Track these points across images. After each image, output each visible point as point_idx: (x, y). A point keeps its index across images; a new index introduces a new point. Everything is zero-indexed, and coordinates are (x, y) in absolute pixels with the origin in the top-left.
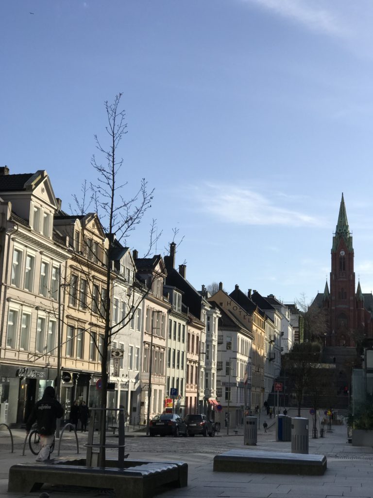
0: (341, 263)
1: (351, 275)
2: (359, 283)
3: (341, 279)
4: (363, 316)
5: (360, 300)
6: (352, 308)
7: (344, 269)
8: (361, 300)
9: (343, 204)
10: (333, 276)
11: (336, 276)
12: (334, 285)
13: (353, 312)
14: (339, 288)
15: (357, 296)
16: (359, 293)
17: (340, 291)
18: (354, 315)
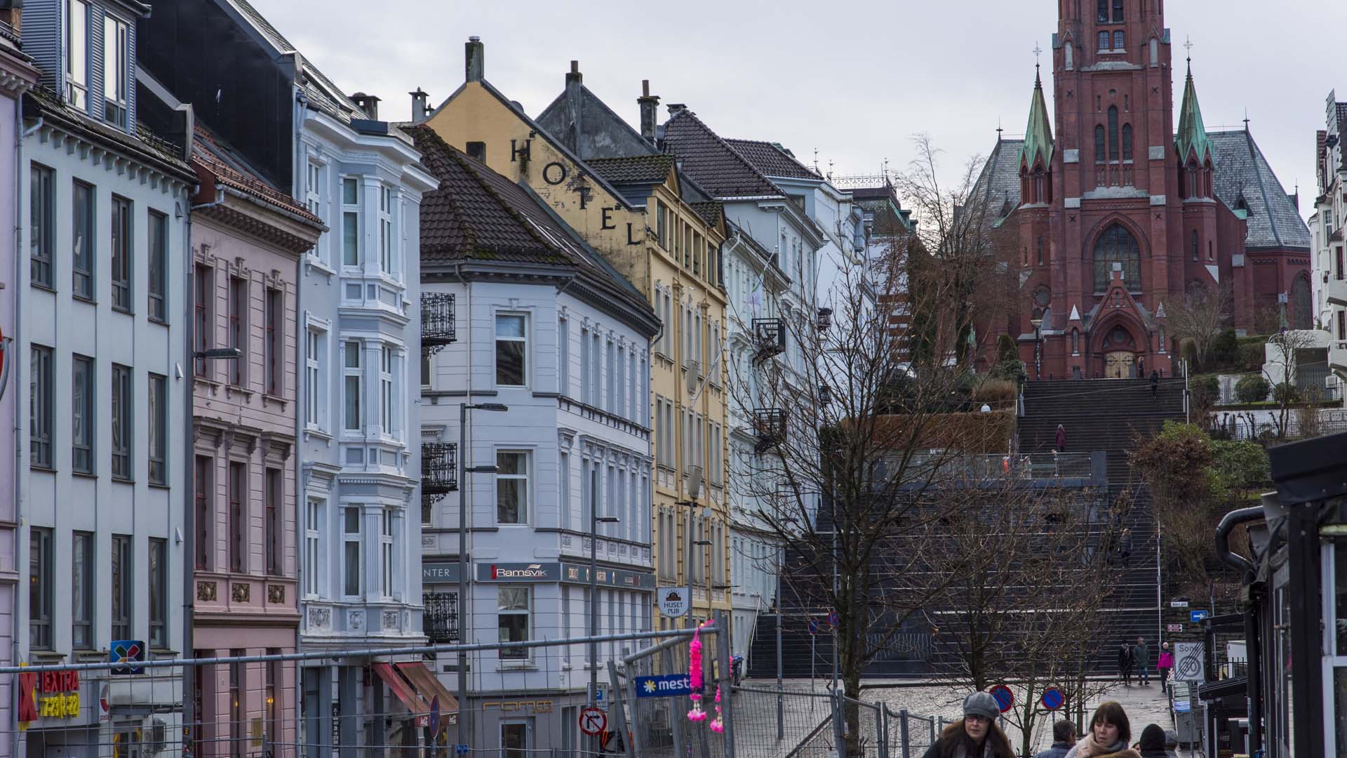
1: (1154, 45)
2: (1189, 77)
3: (1106, 65)
4: (1209, 232)
5: (1193, 162)
6: (1159, 199)
7: (1118, 17)
8: (1201, 159)
10: (1069, 50)
11: (1079, 48)
12: (1075, 93)
13: (1163, 215)
14: (1096, 105)
15: (1180, 141)
16: (1190, 128)
17: (1103, 118)
18: (1169, 231)
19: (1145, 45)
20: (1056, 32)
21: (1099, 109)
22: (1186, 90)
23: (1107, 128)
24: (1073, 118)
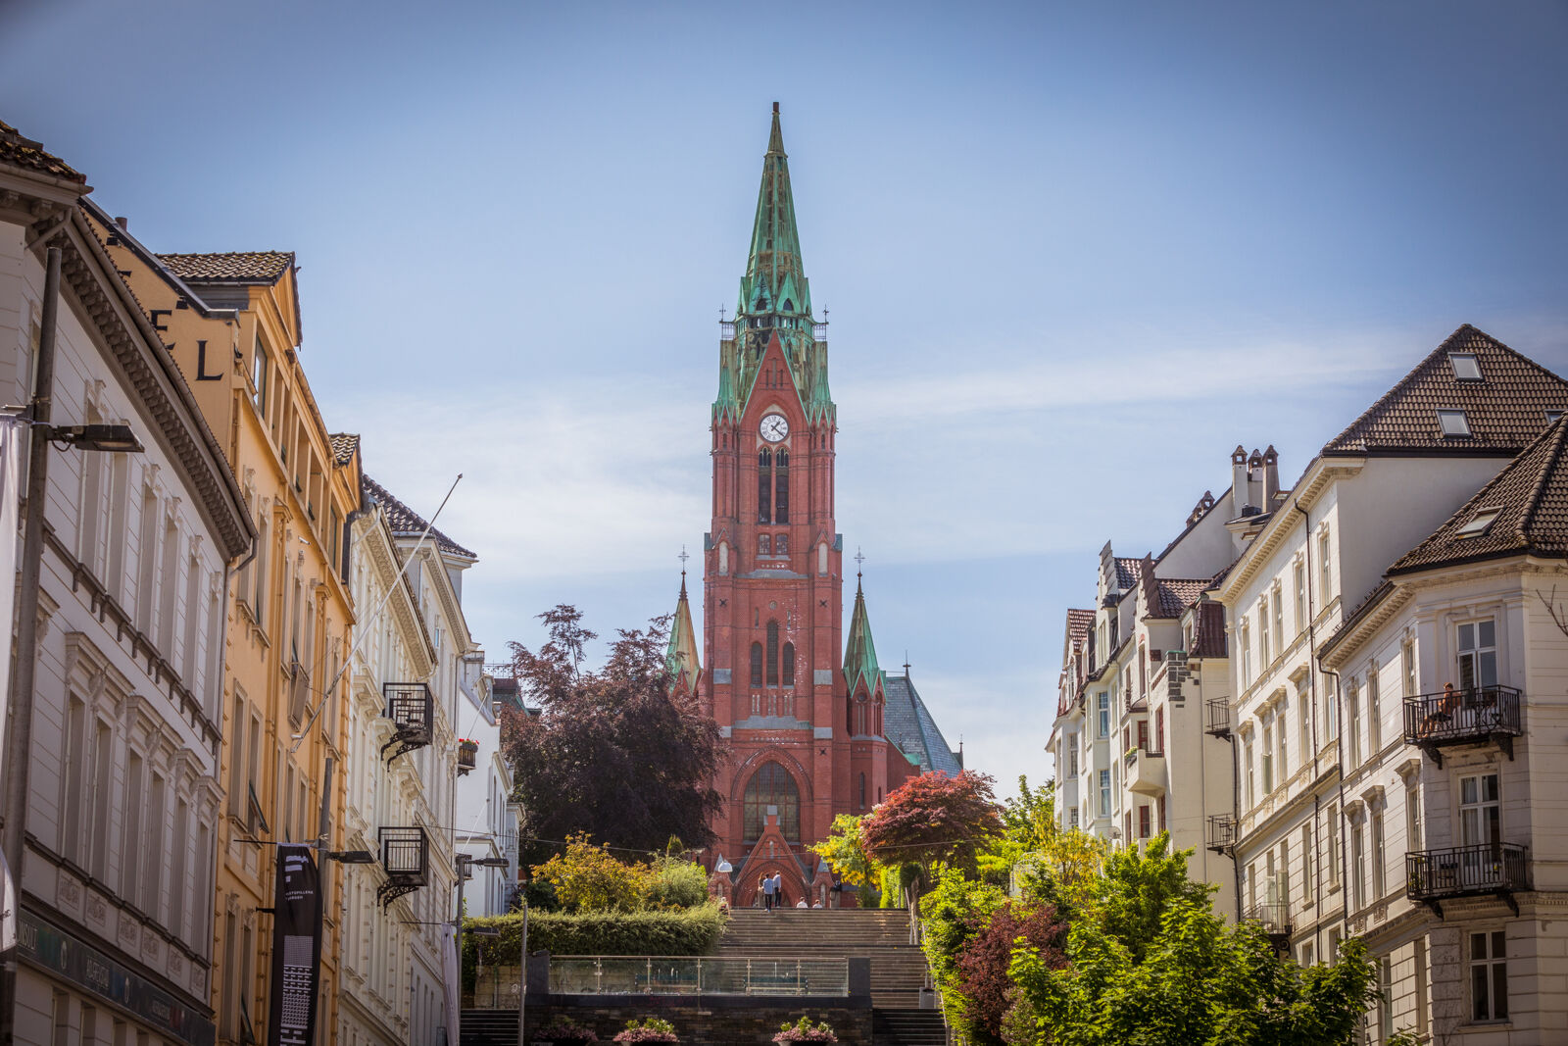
0: (764, 483)
1: (823, 549)
2: (860, 595)
3: (767, 573)
5: (863, 693)
6: (824, 732)
7: (783, 518)
8: (873, 692)
9: (776, 162)
10: (724, 552)
11: (735, 549)
12: (729, 602)
13: (829, 751)
14: (754, 618)
15: (848, 668)
16: (859, 653)
17: (761, 635)
18: (836, 771)
19: (812, 550)
20: (709, 531)
21: (757, 625)
22: (856, 610)
23: (765, 646)
24: (726, 632)
